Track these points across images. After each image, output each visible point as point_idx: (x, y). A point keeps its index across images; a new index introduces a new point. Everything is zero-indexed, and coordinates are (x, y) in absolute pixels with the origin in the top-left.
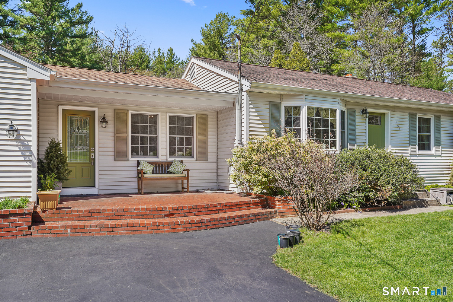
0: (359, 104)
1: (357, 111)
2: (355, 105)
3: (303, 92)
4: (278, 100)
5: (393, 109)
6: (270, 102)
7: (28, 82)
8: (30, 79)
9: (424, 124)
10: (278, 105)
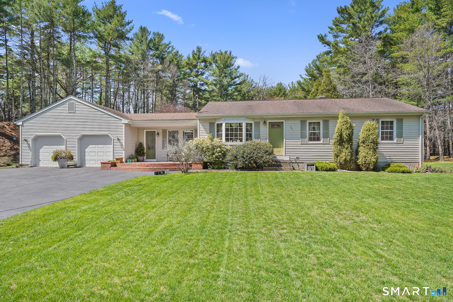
0: (262, 119)
1: (261, 122)
2: (259, 119)
3: (223, 117)
4: (214, 121)
5: (287, 119)
6: (210, 123)
7: (122, 124)
8: (123, 123)
9: (315, 125)
10: (214, 123)
